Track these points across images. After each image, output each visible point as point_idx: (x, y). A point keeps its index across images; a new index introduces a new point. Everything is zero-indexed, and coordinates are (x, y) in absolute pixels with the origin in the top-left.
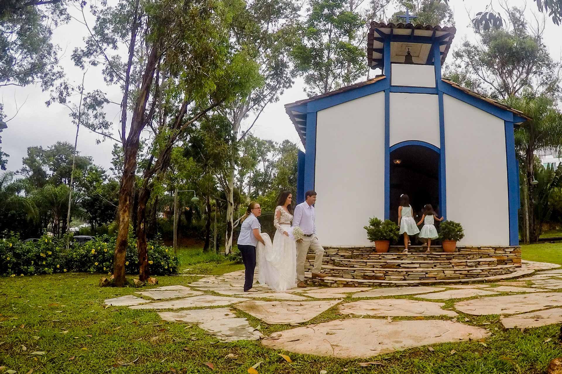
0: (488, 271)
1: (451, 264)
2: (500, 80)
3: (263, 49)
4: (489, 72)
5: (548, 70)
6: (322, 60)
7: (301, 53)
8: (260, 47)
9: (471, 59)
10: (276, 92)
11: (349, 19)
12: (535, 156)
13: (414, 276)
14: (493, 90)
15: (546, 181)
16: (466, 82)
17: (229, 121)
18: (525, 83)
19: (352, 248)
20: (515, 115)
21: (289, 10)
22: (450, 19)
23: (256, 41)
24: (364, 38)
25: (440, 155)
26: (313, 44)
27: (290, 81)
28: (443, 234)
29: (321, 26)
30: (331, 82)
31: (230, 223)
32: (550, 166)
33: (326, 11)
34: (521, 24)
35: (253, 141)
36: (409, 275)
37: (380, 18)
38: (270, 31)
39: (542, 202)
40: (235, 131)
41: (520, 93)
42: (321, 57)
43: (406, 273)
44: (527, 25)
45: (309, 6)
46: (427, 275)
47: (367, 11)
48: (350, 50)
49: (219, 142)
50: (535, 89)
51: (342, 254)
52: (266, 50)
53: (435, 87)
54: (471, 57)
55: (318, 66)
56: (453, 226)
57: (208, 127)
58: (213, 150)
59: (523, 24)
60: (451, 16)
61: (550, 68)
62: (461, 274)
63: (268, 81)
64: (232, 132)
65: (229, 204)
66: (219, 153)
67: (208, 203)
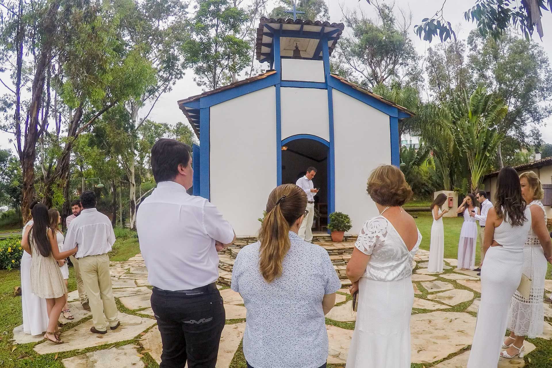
2: (369, 70)
3: (155, 45)
4: (360, 62)
5: (413, 62)
6: (210, 52)
7: (190, 48)
8: (152, 43)
9: (344, 50)
10: (169, 83)
11: (235, 14)
12: (401, 139)
14: (364, 78)
15: (408, 161)
16: (339, 71)
17: (128, 111)
18: (392, 72)
19: (247, 238)
20: (399, 110)
21: (178, 8)
22: (325, 13)
23: (148, 38)
24: (247, 31)
25: (329, 148)
26: (201, 38)
27: (181, 73)
28: (332, 225)
29: (208, 22)
30: (219, 73)
31: (133, 202)
32: (412, 147)
33: (212, 8)
34: (390, 20)
35: (150, 125)
37: (261, 13)
38: (161, 28)
40: (134, 120)
41: (388, 82)
42: (209, 50)
44: (395, 21)
45: (196, 4)
47: (249, 6)
48: (235, 43)
49: (119, 131)
50: (401, 79)
51: (238, 244)
52: (158, 45)
54: (344, 48)
55: (206, 58)
56: (342, 218)
57: (109, 118)
58: (113, 139)
59: (391, 20)
60: (326, 11)
61: (415, 60)
63: (161, 73)
64: (131, 121)
65: (131, 185)
66: (120, 142)
67: (113, 183)
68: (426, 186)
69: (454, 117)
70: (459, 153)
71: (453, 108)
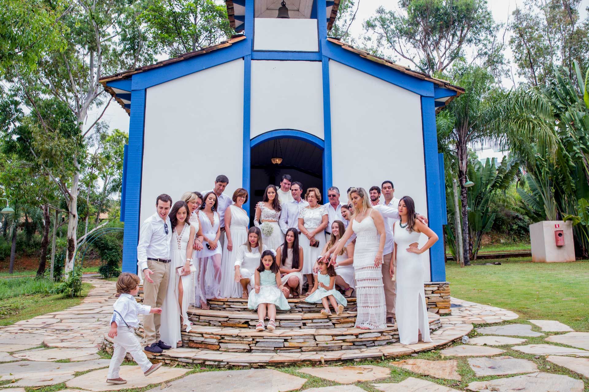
0: (393, 333)
1: (330, 320)
4: (409, 45)
9: (386, 29)
12: (468, 150)
13: (265, 345)
15: (484, 182)
18: (455, 55)
20: (437, 86)
25: (323, 149)
31: (72, 241)
32: (491, 163)
36: (257, 342)
39: (479, 208)
40: (80, 121)
43: (253, 340)
46: (287, 344)
50: (469, 62)
53: (317, 50)
54: (385, 27)
58: (42, 144)
62: (344, 341)
64: (75, 122)
65: (71, 217)
66: (52, 150)
67: (46, 214)
68: (520, 219)
69: (556, 107)
70: (568, 161)
71: (555, 93)
